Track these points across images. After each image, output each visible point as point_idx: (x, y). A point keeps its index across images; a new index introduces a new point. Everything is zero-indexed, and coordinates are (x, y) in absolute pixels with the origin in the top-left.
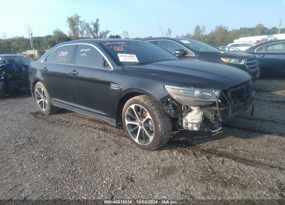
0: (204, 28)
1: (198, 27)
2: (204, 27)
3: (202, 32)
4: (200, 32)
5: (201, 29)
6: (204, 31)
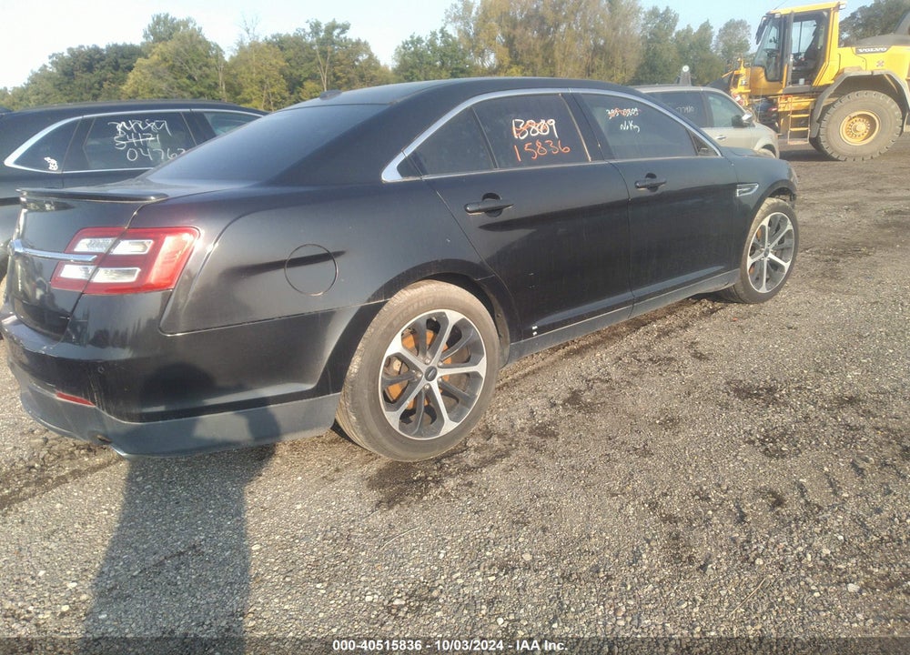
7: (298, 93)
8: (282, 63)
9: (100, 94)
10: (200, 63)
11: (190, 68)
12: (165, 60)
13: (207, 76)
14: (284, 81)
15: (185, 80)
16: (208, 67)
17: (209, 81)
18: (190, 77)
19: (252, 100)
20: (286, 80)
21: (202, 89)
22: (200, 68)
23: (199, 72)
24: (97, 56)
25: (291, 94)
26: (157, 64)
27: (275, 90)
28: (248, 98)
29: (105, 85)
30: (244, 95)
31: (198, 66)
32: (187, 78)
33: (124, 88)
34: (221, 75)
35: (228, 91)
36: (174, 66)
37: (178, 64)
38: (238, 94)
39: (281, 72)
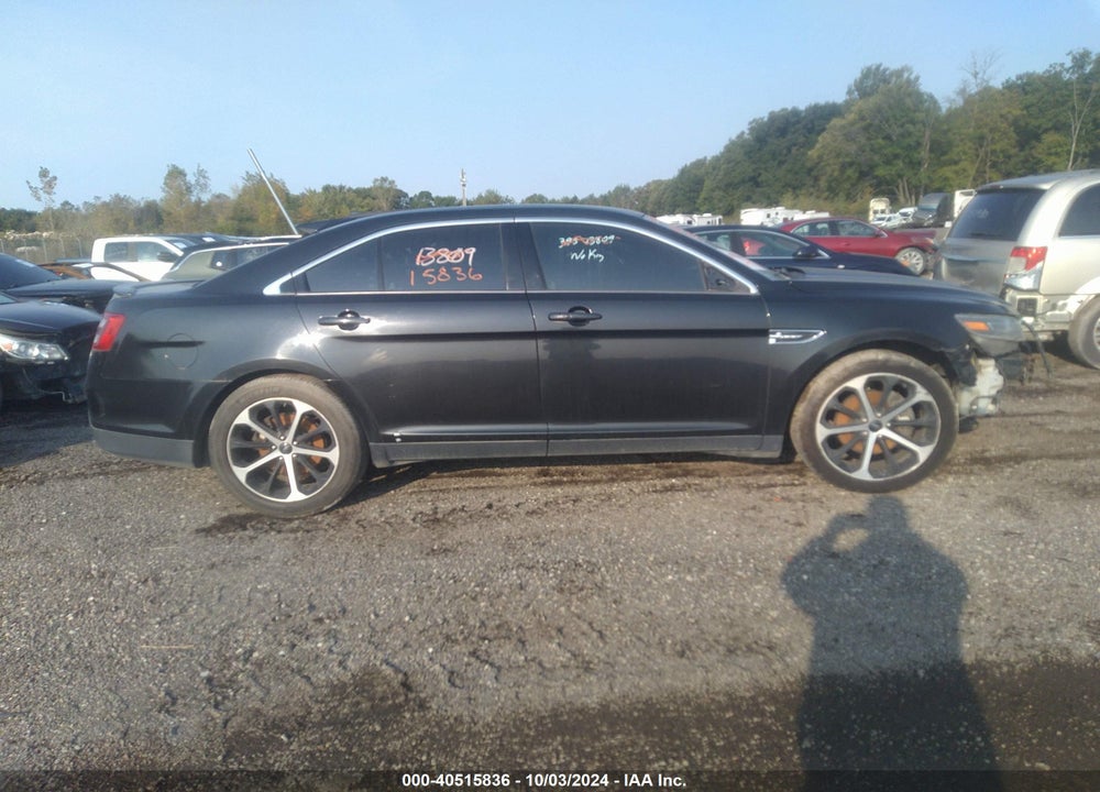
0: (204, 177)
1: (175, 174)
2: (201, 173)
3: (195, 193)
4: (189, 189)
5: (191, 179)
6: (204, 187)
7: (1031, 148)
8: (1017, 112)
9: (785, 161)
10: (903, 120)
11: (890, 126)
12: (863, 118)
13: (910, 134)
14: (1014, 135)
15: (880, 141)
16: (914, 124)
17: (911, 141)
18: (888, 138)
19: (960, 160)
20: (1018, 134)
21: (899, 151)
22: (902, 126)
23: (899, 131)
24: (793, 120)
25: (1021, 151)
26: (852, 124)
27: (998, 147)
28: (956, 158)
29: (794, 150)
30: (953, 155)
31: (899, 123)
32: (883, 138)
33: (810, 153)
34: (928, 133)
35: (931, 151)
36: (870, 125)
37: (877, 122)
38: (944, 153)
39: (1015, 123)
